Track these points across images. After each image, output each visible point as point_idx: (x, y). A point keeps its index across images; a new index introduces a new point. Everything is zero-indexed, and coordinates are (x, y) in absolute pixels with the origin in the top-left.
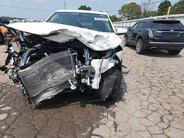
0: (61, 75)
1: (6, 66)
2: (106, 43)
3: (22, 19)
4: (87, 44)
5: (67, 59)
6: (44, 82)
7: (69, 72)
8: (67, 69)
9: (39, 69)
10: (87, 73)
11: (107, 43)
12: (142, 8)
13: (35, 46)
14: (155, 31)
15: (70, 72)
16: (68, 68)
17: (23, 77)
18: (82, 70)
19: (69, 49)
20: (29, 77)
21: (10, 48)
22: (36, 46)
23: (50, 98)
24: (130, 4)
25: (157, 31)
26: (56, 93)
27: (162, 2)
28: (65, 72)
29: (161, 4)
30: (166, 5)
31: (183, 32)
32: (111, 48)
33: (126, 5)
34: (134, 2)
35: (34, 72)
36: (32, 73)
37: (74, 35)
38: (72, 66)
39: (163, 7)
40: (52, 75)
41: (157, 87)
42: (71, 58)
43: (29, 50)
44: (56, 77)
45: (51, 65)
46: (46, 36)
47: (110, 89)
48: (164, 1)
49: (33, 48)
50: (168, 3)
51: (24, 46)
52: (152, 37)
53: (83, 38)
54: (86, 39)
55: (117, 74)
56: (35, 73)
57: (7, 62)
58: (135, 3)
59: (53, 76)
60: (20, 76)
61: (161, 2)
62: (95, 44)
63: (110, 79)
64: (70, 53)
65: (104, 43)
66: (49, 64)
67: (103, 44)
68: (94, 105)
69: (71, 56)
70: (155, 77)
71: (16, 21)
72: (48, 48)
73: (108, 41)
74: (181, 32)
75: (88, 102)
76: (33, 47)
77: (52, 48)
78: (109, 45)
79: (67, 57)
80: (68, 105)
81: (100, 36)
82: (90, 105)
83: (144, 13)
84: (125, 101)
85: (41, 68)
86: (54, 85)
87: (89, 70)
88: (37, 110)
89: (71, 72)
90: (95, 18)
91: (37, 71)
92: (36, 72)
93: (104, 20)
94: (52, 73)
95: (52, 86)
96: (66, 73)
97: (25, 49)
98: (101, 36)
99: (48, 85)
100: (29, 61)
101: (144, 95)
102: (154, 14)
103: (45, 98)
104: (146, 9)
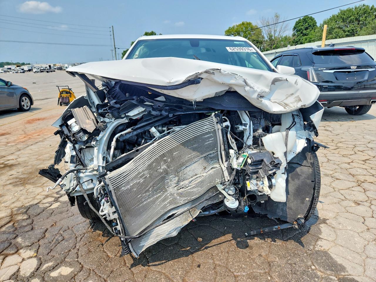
0: (196, 175)
1: (56, 167)
2: (292, 94)
3: (23, 64)
4: (258, 99)
5: (211, 137)
6: (160, 196)
7: (212, 168)
8: (208, 162)
9: (150, 167)
10: (260, 167)
11: (296, 95)
12: (264, 32)
13: (128, 113)
14: (320, 70)
15: (214, 166)
16: (211, 158)
17: (117, 189)
18: (249, 161)
19: (213, 114)
20: (129, 186)
21: (69, 123)
22: (131, 114)
23: (175, 234)
24: (240, 25)
25: (324, 71)
26: (186, 220)
27: (299, 18)
28: (205, 168)
29: (297, 23)
30: (307, 24)
31: (374, 69)
32: (305, 105)
33: (234, 27)
34: (248, 22)
35: (139, 173)
36: (135, 177)
37: (232, 81)
38: (219, 153)
39: (302, 27)
40: (177, 178)
41: (372, 183)
42: (217, 133)
43: (113, 123)
44: (186, 182)
45: (174, 154)
46: (176, 87)
47: (307, 199)
48: (302, 18)
49: (123, 118)
50: (310, 20)
51: (103, 115)
52: (317, 82)
53: (251, 87)
54: (256, 89)
55: (311, 163)
56: (141, 177)
57: (60, 154)
58: (250, 24)
59: (179, 179)
60: (111, 188)
61: (297, 20)
62: (270, 100)
63: (301, 175)
64: (215, 123)
65: (289, 96)
66: (171, 152)
67: (287, 98)
68: (266, 239)
69: (217, 130)
70: (352, 162)
71: (10, 69)
72: (161, 115)
73: (297, 90)
74: (370, 70)
75: (252, 233)
76: (123, 116)
77: (171, 115)
78: (300, 100)
79: (209, 133)
80: (209, 247)
81: (281, 80)
82: (257, 240)
83: (268, 40)
84: (327, 222)
85: (153, 162)
86: (182, 202)
87: (265, 160)
88: (140, 268)
89: (217, 165)
90: (228, 48)
91: (146, 172)
92: (143, 175)
93: (247, 51)
94: (177, 172)
95: (178, 203)
96: (207, 170)
97: (104, 122)
98: (284, 80)
99: (168, 203)
100: (115, 149)
101: (359, 204)
102: (287, 41)
103: (163, 236)
104: (273, 33)
